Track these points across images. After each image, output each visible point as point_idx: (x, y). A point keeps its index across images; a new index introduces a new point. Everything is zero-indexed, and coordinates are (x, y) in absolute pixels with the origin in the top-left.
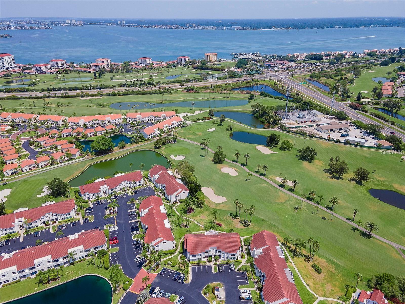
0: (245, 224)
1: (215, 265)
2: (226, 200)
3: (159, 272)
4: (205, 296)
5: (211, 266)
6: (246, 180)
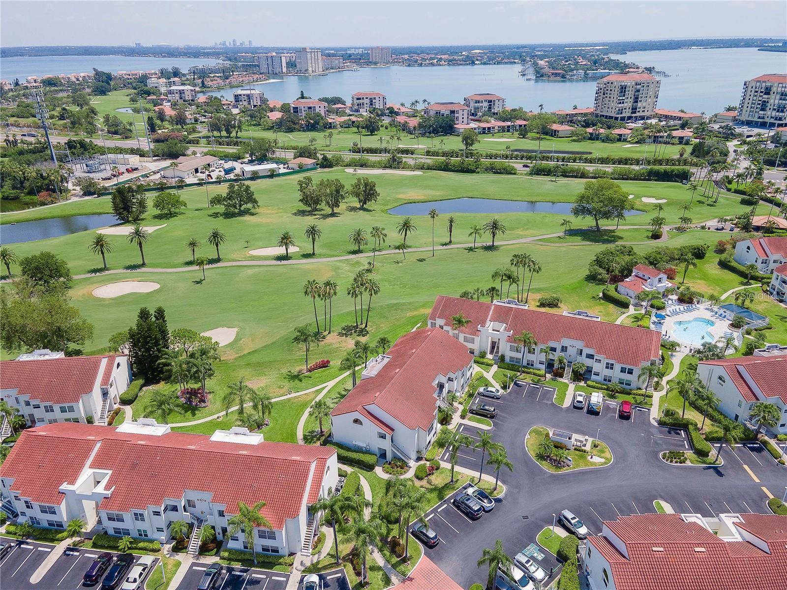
0: (355, 332)
1: (467, 417)
2: (236, 330)
3: (417, 549)
4: (568, 470)
5: (464, 425)
6: (198, 283)
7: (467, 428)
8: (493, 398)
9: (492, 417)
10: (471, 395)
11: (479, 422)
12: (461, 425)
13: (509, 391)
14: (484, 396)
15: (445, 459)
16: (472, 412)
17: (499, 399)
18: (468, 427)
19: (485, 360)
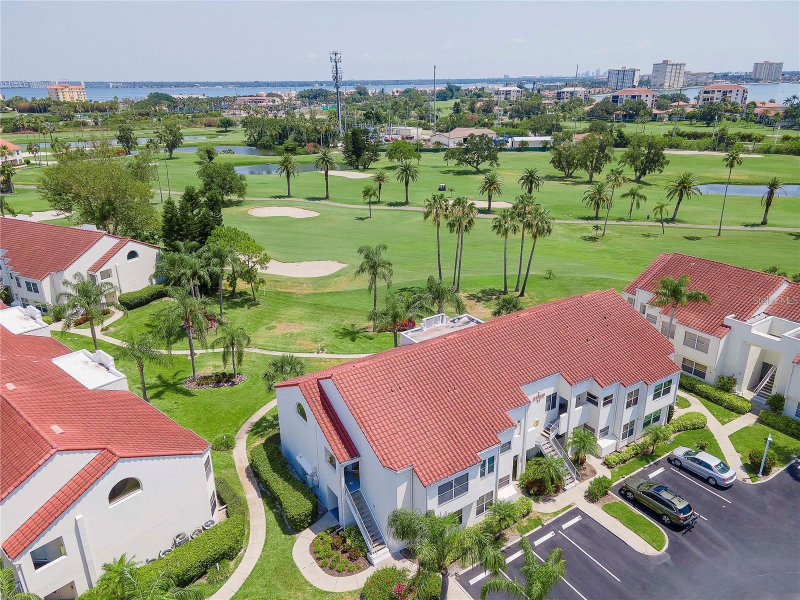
1: (606, 500)
2: (343, 266)
5: (584, 515)
6: (361, 219)
7: (587, 528)
8: (706, 481)
9: (674, 526)
10: (645, 455)
11: (631, 523)
12: (576, 512)
13: (762, 480)
14: (682, 468)
15: (472, 582)
16: (624, 492)
17: (718, 487)
18: (592, 526)
19: (726, 396)
